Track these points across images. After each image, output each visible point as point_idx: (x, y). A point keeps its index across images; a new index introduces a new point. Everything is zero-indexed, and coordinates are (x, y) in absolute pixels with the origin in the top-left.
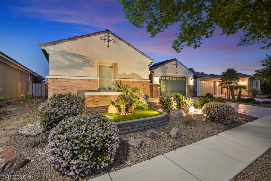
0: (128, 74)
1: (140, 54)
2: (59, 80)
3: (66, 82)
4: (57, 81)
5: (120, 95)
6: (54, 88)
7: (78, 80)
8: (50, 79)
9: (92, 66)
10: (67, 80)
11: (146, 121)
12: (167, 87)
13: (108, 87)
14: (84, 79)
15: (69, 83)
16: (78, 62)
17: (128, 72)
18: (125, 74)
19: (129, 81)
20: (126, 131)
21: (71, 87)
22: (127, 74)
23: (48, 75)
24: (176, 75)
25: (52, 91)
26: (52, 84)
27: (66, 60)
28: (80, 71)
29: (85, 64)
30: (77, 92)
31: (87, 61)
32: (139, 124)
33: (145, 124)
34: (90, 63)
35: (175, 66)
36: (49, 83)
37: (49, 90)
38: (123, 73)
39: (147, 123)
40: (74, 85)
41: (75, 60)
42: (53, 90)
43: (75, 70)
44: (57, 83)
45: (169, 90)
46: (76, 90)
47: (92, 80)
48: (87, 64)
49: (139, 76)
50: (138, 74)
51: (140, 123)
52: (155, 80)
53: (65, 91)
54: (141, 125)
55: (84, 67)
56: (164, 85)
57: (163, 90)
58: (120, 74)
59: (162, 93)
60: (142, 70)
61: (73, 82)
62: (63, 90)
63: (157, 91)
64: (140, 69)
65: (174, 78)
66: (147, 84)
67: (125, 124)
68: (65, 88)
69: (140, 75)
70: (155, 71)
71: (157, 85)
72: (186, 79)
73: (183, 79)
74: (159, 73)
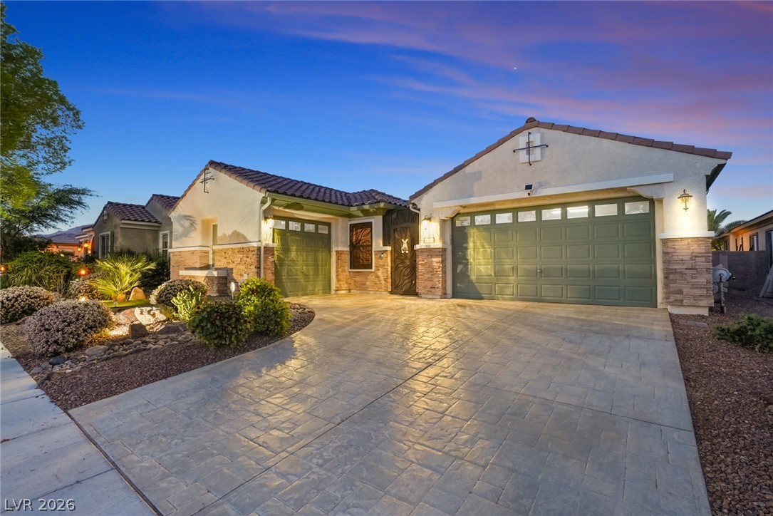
4: (174, 255)
8: (172, 252)
9: (196, 229)
10: (179, 254)
12: (503, 255)
15: (181, 256)
19: (228, 249)
21: (182, 262)
22: (227, 235)
24: (525, 199)
25: (172, 268)
26: (172, 258)
27: (180, 227)
28: (188, 240)
34: (195, 225)
35: (523, 156)
38: (222, 235)
40: (183, 259)
41: (185, 224)
43: (185, 239)
44: (175, 257)
45: (515, 269)
49: (244, 236)
50: (241, 232)
55: (190, 232)
56: (483, 247)
57: (482, 268)
58: (219, 237)
59: (477, 279)
60: (247, 221)
62: (177, 267)
63: (429, 272)
68: (178, 264)
69: (244, 233)
70: (421, 199)
71: (430, 252)
72: (652, 202)
73: (621, 209)
74: (436, 205)
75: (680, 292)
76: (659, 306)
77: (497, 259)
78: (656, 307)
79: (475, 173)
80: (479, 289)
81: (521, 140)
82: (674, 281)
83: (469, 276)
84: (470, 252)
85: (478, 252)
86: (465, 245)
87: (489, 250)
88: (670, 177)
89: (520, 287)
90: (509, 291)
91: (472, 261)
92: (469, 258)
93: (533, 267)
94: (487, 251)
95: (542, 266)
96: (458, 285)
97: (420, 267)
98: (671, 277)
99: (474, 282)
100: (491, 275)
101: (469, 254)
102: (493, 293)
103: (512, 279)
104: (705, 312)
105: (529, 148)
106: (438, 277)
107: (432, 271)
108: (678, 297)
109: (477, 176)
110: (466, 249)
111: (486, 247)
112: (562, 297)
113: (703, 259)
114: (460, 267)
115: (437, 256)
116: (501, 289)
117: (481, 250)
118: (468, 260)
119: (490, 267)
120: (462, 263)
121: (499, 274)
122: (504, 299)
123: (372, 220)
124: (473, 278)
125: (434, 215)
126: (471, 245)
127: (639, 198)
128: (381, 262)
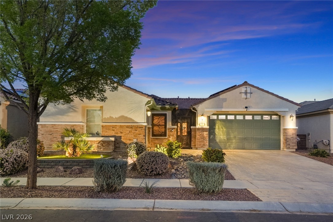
0: (116, 117)
1: (132, 93)
2: (47, 126)
3: (52, 128)
4: (45, 127)
5: (101, 141)
6: (42, 133)
7: (62, 126)
8: (40, 125)
9: (75, 111)
10: (53, 126)
11: (70, 161)
12: (230, 132)
13: (97, 132)
14: (68, 125)
15: (55, 128)
16: (63, 109)
17: (116, 115)
18: (111, 118)
19: (116, 126)
20: (50, 166)
21: (56, 132)
22: (114, 118)
23: (39, 122)
24: (245, 112)
25: (41, 136)
26: (41, 129)
27: (53, 108)
28: (65, 117)
29: (69, 110)
30: (61, 137)
31: (72, 106)
32: (62, 163)
33: (68, 164)
34: (74, 108)
35: (243, 96)
36: (39, 129)
37: (38, 134)
38: (109, 117)
39: (70, 163)
40: (58, 130)
41: (60, 106)
42: (42, 134)
43: (60, 116)
44: (45, 128)
45: (235, 137)
46: (60, 135)
47: (75, 125)
48: (71, 109)
49: (131, 119)
50: (129, 116)
51: (64, 162)
52: (198, 121)
53: (51, 135)
54: (64, 164)
55: (68, 113)
56: (222, 128)
57: (222, 137)
58: (105, 118)
59: (219, 141)
60: (134, 111)
61: (58, 127)
62: (49, 135)
63: (202, 138)
64: (132, 110)
65: (255, 116)
66: (141, 128)
67: (50, 161)
68: (51, 133)
69: (131, 117)
70: (198, 106)
71: (203, 130)
72: (280, 116)
73: (271, 117)
74: (206, 110)
75: (289, 145)
76: (281, 149)
77: (228, 134)
78: (280, 149)
79: (224, 99)
80: (220, 145)
81: (243, 89)
82: (288, 141)
83: (216, 140)
84: (217, 130)
85: (220, 130)
86: (214, 127)
87: (225, 130)
88: (287, 110)
89: (237, 144)
90: (232, 146)
91: (217, 134)
92: (216, 132)
93: (241, 136)
94: (224, 130)
95: (245, 136)
96: (211, 144)
97: (198, 136)
98: (287, 140)
99: (218, 142)
100: (225, 140)
101: (216, 131)
102: (226, 147)
103: (234, 141)
104: (295, 150)
105: (246, 93)
106: (206, 141)
107: (203, 138)
108: (289, 146)
109: (225, 100)
110: (215, 129)
111: (224, 128)
112: (252, 147)
113: (295, 135)
114: (212, 136)
115: (206, 131)
116: (229, 145)
117: (221, 129)
118: (215, 133)
119: (225, 136)
120: (212, 135)
121: (229, 139)
122: (231, 149)
123: (167, 113)
124: (218, 141)
125: (204, 114)
126: (217, 127)
127: (277, 115)
128: (171, 133)
